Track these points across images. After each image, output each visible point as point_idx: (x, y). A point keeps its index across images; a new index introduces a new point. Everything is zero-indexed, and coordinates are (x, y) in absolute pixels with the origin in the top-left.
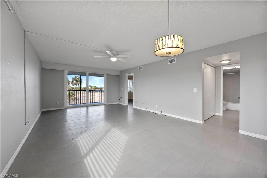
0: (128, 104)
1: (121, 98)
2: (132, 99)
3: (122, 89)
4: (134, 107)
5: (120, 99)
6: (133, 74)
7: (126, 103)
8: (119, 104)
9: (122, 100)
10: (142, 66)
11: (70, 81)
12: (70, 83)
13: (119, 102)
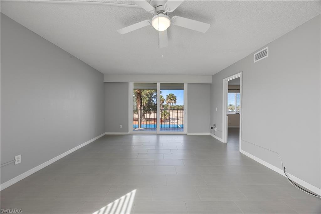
0: (228, 140)
1: (214, 125)
2: (238, 127)
3: (216, 109)
4: (241, 151)
5: (212, 128)
6: (239, 75)
7: (223, 138)
8: (210, 137)
9: (216, 129)
10: (267, 48)
11: (164, 100)
12: (165, 101)
13: (211, 132)
